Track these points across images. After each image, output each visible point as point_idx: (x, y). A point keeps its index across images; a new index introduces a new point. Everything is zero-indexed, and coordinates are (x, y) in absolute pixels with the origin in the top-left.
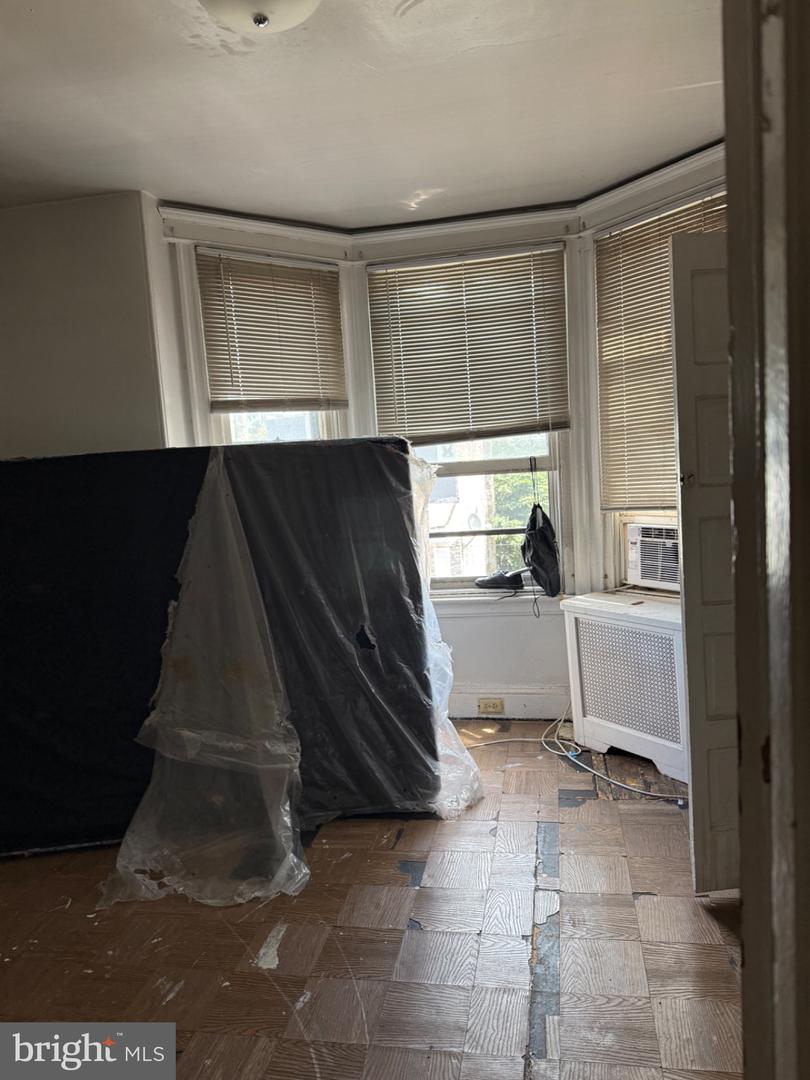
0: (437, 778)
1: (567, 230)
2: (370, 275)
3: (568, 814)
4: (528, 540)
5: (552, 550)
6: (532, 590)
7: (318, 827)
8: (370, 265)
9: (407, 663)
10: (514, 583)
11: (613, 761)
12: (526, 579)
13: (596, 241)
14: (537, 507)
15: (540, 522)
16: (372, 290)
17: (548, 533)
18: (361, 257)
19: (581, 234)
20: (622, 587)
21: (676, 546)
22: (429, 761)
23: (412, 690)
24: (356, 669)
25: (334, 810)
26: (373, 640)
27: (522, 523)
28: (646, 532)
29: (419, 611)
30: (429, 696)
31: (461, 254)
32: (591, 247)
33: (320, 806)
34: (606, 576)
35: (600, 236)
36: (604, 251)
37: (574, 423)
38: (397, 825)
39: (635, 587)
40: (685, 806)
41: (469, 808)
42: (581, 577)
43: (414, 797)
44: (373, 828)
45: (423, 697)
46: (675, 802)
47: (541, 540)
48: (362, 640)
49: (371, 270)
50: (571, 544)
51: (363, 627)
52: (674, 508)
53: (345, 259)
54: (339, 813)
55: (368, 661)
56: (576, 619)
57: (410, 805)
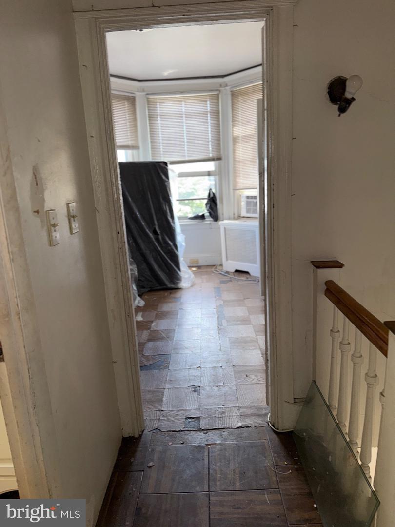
0: (181, 277)
1: (221, 86)
2: (148, 98)
3: (223, 285)
4: (208, 201)
5: (216, 204)
6: (209, 220)
7: (143, 293)
8: (148, 94)
9: (170, 240)
10: (203, 217)
11: (237, 273)
12: (207, 216)
13: (231, 91)
14: (210, 189)
15: (212, 195)
16: (148, 104)
17: (214, 199)
18: (144, 91)
19: (226, 88)
20: (239, 217)
21: (256, 202)
22: (178, 272)
23: (172, 249)
24: (153, 242)
25: (147, 288)
26: (159, 232)
27: (206, 195)
28: (248, 197)
29: (174, 223)
30: (177, 251)
31: (182, 93)
32: (229, 93)
33: (144, 287)
34: (234, 214)
35: (232, 90)
36: (234, 95)
37: (223, 158)
38: (169, 291)
39: (244, 217)
40: (259, 281)
41: (192, 286)
42: (226, 214)
43: (174, 284)
44: (162, 293)
45: (176, 251)
46: (255, 281)
47: (212, 201)
48: (155, 232)
49: (148, 96)
50: (222, 202)
51: (155, 228)
52: (256, 188)
53: (138, 91)
54: (149, 289)
55: (157, 239)
56: (225, 228)
57: (173, 286)
